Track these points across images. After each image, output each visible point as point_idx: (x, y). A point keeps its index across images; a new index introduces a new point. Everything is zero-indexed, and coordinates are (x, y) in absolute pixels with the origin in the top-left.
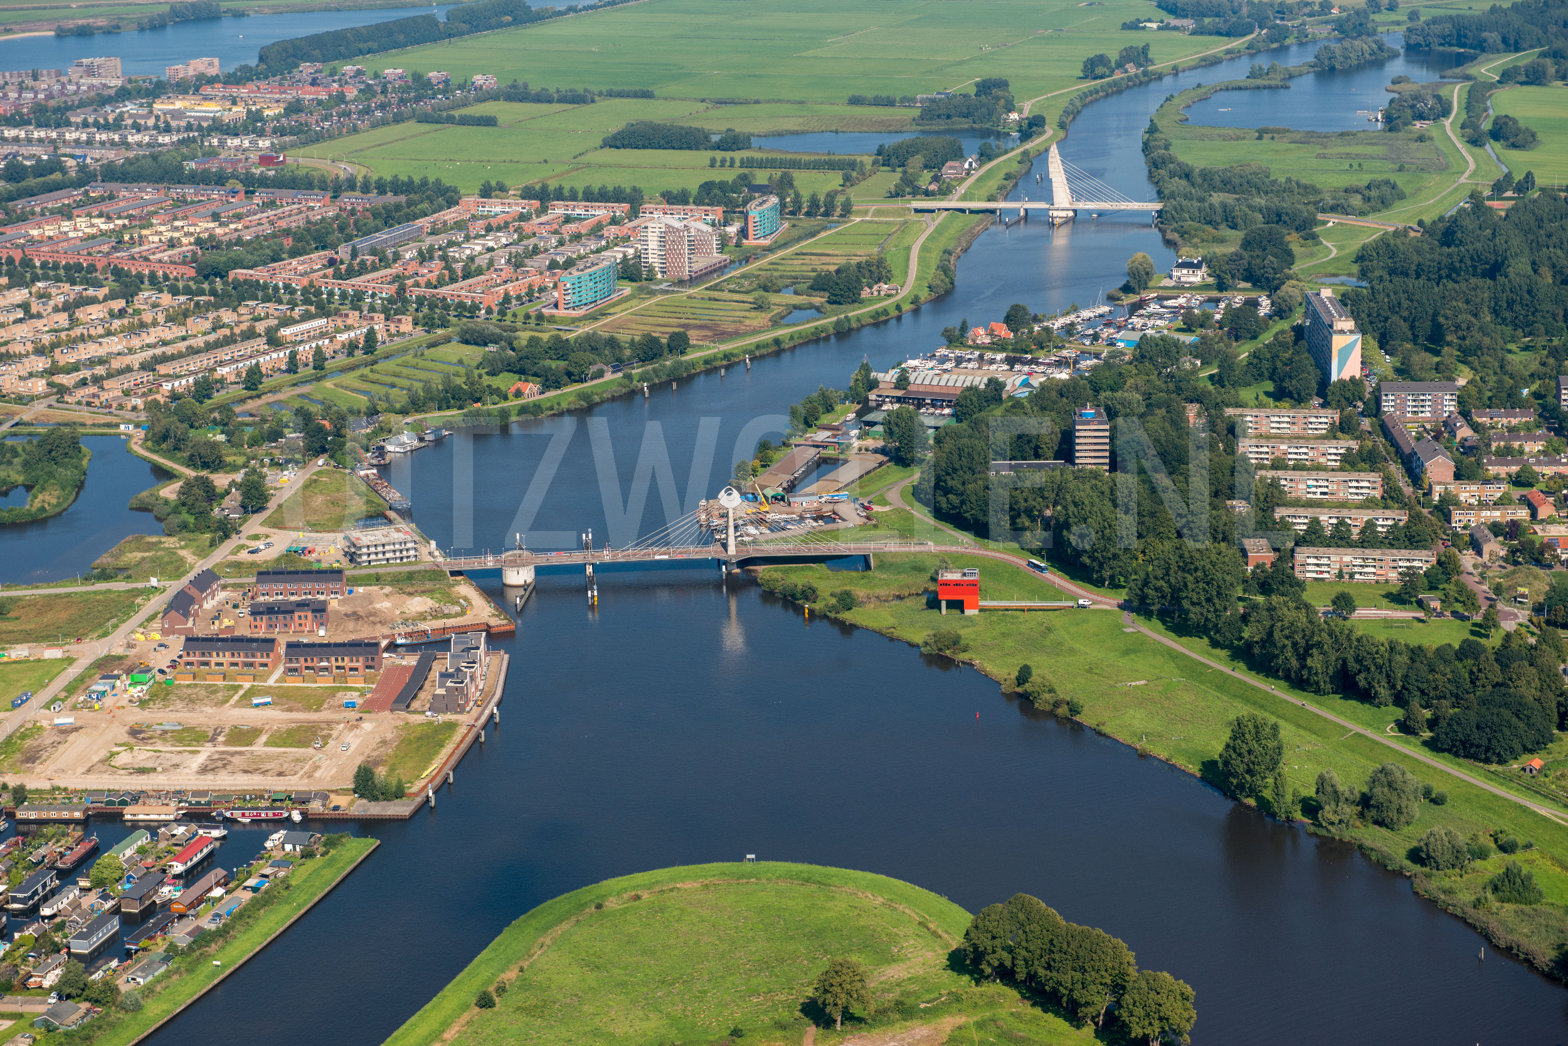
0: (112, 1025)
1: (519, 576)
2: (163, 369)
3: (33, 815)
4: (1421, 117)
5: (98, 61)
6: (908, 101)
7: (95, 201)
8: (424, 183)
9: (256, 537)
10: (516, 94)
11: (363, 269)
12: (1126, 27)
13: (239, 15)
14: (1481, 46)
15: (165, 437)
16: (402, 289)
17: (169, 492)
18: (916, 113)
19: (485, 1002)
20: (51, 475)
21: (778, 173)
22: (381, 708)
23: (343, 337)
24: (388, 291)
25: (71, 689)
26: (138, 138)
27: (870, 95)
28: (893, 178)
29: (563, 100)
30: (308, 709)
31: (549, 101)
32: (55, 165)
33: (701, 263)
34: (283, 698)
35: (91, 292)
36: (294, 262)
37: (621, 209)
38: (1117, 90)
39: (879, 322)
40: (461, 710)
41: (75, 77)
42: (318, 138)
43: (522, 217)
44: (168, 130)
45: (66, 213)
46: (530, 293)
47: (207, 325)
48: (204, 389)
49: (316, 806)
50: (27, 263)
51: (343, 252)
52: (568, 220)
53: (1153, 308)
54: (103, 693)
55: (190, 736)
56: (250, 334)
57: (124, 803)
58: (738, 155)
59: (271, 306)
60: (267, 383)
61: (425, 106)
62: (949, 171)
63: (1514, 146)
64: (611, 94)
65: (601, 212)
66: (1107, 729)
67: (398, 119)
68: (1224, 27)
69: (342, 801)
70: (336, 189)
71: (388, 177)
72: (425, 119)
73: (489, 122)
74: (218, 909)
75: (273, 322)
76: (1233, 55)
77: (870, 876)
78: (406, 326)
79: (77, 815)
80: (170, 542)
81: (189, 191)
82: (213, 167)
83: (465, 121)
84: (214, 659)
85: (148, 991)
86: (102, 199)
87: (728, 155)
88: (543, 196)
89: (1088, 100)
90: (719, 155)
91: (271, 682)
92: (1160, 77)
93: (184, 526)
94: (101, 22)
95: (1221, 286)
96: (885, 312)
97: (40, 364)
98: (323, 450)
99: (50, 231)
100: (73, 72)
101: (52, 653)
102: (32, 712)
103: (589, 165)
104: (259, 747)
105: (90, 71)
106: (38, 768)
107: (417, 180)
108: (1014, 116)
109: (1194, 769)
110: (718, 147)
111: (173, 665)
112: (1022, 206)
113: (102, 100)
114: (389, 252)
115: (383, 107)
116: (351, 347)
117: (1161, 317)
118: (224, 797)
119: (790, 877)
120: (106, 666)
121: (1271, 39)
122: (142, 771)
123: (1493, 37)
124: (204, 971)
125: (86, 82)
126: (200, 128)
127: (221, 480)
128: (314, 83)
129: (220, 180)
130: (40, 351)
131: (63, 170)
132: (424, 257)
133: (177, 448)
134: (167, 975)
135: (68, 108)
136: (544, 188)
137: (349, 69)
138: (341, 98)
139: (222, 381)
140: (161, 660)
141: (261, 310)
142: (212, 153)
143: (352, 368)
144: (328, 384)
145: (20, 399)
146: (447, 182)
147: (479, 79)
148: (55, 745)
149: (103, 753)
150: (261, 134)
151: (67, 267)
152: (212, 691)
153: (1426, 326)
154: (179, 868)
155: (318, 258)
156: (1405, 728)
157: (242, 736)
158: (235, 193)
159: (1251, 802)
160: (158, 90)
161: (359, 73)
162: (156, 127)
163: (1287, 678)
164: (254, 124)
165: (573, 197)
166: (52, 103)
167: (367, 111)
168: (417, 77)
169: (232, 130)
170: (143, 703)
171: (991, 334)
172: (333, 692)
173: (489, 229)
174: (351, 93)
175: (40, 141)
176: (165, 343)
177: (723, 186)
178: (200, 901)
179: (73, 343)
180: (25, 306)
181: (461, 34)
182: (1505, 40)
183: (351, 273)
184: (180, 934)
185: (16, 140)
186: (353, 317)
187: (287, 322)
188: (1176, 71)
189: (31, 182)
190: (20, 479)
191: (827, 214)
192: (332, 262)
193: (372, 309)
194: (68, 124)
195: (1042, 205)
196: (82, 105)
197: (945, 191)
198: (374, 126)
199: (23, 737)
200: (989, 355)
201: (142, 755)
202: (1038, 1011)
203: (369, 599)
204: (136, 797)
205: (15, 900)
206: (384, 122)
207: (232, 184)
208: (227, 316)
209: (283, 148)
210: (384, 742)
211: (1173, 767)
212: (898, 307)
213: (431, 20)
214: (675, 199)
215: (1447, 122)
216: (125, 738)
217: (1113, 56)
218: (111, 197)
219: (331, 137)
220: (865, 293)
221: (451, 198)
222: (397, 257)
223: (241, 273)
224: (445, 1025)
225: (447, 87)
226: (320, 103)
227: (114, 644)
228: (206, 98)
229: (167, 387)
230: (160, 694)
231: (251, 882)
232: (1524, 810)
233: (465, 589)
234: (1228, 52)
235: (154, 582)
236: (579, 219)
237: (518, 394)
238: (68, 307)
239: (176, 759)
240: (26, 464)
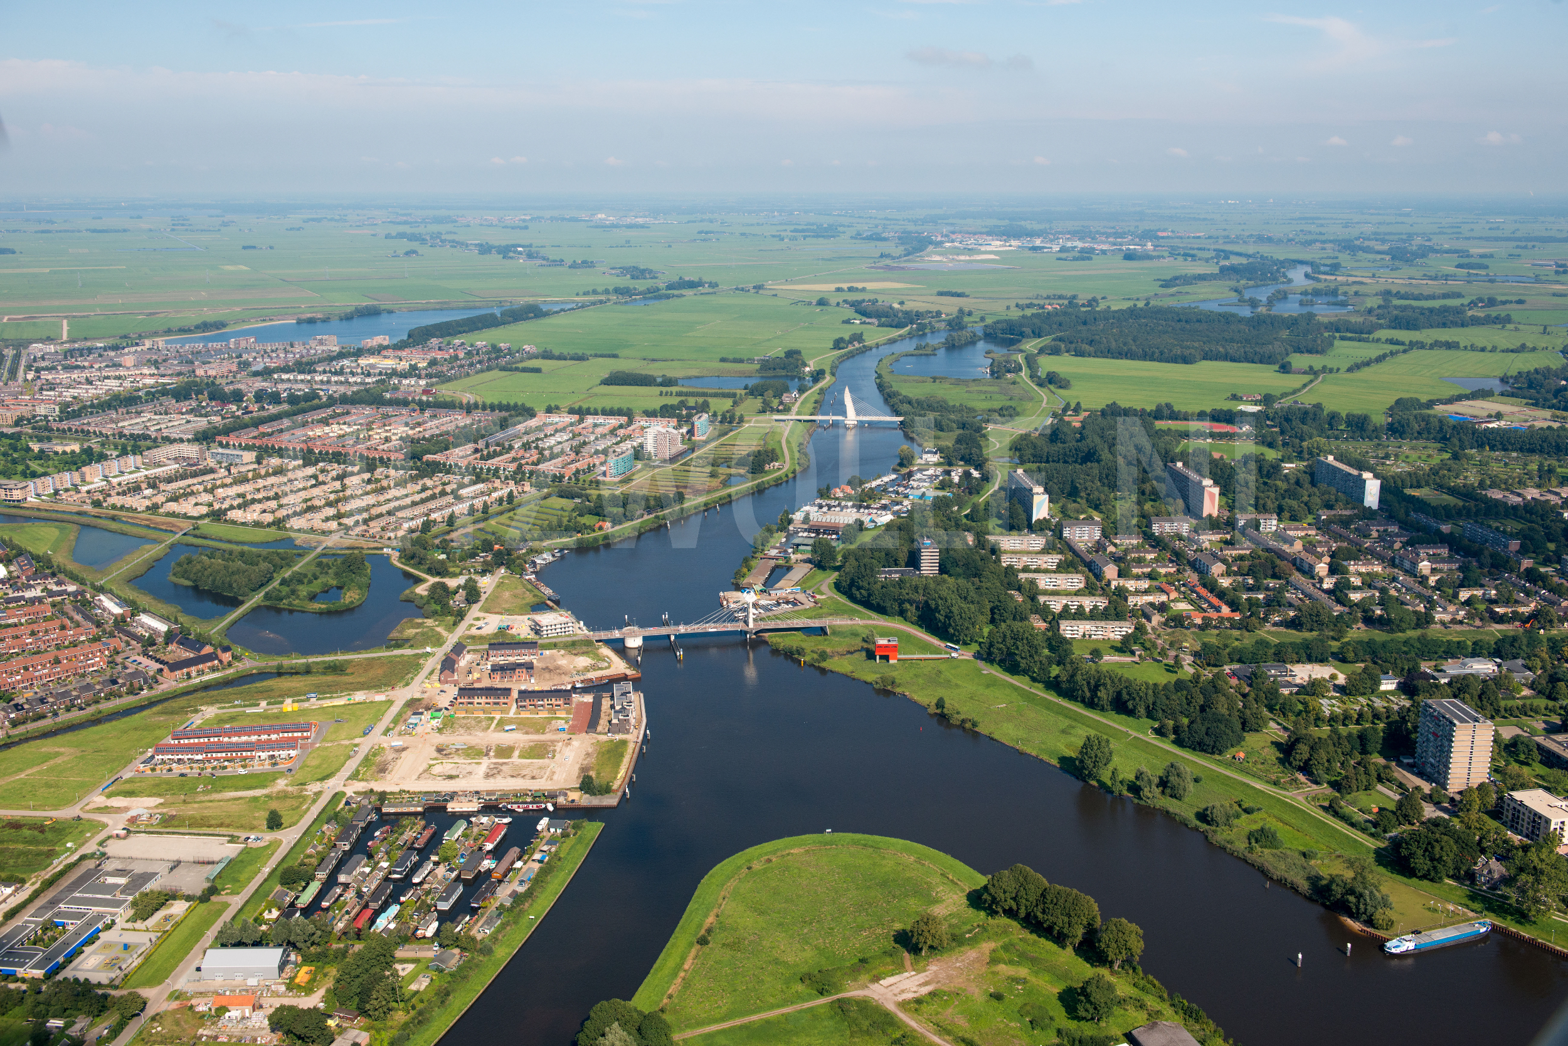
0: (477, 966)
1: (634, 642)
2: (400, 514)
3: (392, 810)
4: (1009, 371)
5: (325, 337)
6: (751, 361)
7: (339, 415)
8: (516, 405)
9: (478, 619)
10: (547, 355)
11: (496, 454)
12: (844, 322)
13: (390, 312)
14: (1022, 335)
15: (413, 557)
16: (520, 466)
17: (421, 590)
18: (758, 366)
19: (703, 941)
20: (352, 581)
21: (701, 400)
22: (580, 732)
23: (495, 495)
24: (512, 467)
25: (395, 721)
26: (354, 379)
27: (731, 357)
28: (758, 403)
29: (572, 359)
30: (537, 732)
31: (565, 359)
32: (313, 396)
33: (674, 451)
34: (523, 725)
35: (350, 469)
36: (457, 450)
37: (623, 420)
38: (851, 355)
39: (778, 483)
40: (628, 732)
41: (313, 346)
42: (449, 380)
43: (572, 424)
44: (369, 375)
45: (325, 422)
46: (589, 468)
47: (419, 487)
48: (427, 526)
49: (561, 800)
50: (310, 451)
51: (481, 444)
52: (596, 425)
53: (919, 476)
54: (416, 724)
55: (474, 753)
56: (443, 493)
57: (446, 801)
58: (674, 389)
59: (451, 477)
60: (458, 522)
61: (502, 362)
62: (786, 398)
63: (1061, 387)
64: (596, 356)
65: (613, 421)
66: (996, 736)
67: (489, 369)
68: (894, 323)
69: (574, 796)
70: (469, 409)
71: (496, 402)
72: (503, 369)
73: (537, 370)
74: (520, 877)
75: (455, 486)
76: (902, 338)
77: (901, 841)
78: (527, 488)
79: (420, 809)
80: (429, 622)
81: (390, 410)
82: (400, 395)
83: (525, 370)
84: (476, 700)
85: (494, 938)
86: (343, 414)
87: (669, 389)
88: (581, 413)
89: (842, 359)
90: (664, 389)
91: (511, 714)
92: (871, 349)
93: (435, 613)
94: (319, 316)
95: (950, 464)
96: (781, 478)
97: (331, 512)
98: (502, 564)
99: (318, 432)
100: (313, 344)
101: (380, 697)
102: (376, 738)
103: (596, 395)
104: (515, 759)
105: (321, 343)
106: (389, 777)
107: (512, 403)
108: (807, 369)
109: (1055, 762)
110: (661, 384)
111: (452, 704)
112: (831, 418)
113: (331, 359)
114: (507, 444)
115: (480, 362)
116: (500, 501)
117: (924, 481)
118: (505, 795)
119: (855, 843)
120: (414, 706)
121: (918, 329)
122: (451, 777)
123: (1028, 330)
124: (524, 921)
125: (320, 348)
126: (386, 374)
127: (452, 583)
128: (440, 349)
129: (405, 403)
130: (329, 504)
131: (319, 398)
132: (526, 446)
133: (420, 563)
134: (504, 926)
135: (314, 363)
136: (580, 408)
137: (457, 341)
138: (456, 358)
139: (435, 521)
140: (444, 701)
141: (446, 479)
142: (396, 388)
143: (501, 513)
144: (493, 522)
145: (324, 533)
146: (528, 405)
147: (527, 348)
148: (395, 760)
149: (425, 766)
150: (419, 377)
151: (333, 454)
152: (479, 721)
153: (1068, 488)
154: (489, 846)
155: (470, 447)
156: (1160, 732)
157: (504, 752)
158: (414, 411)
159: (1094, 783)
160: (359, 353)
161: (463, 344)
162: (363, 373)
163: (1083, 701)
164: (413, 371)
165: (596, 413)
166: (304, 360)
167: (471, 365)
168: (494, 347)
169: (404, 375)
170: (440, 730)
171: (842, 491)
172: (549, 720)
173: (556, 431)
174: (461, 355)
175: (302, 381)
176: (397, 499)
177: (672, 407)
178: (509, 870)
179: (346, 499)
180: (315, 477)
181: (509, 323)
182: (1033, 332)
183: (490, 457)
184: (503, 895)
185: (289, 380)
186: (497, 483)
187: (462, 486)
188: (877, 346)
189: (303, 405)
190: (335, 583)
191: (730, 422)
192: (476, 451)
193: (507, 478)
194: (315, 371)
195: (840, 418)
196: (320, 361)
197: (787, 410)
198: (477, 373)
199: (375, 755)
200: (843, 503)
201: (447, 767)
202: (1034, 937)
203: (552, 657)
204: (453, 796)
205: (395, 872)
206: (482, 371)
207: (411, 406)
208: (429, 482)
209: (432, 385)
210: (588, 754)
211: (1041, 760)
212: (787, 476)
213: (493, 315)
214: (650, 414)
215: (1023, 374)
216: (435, 754)
217: (847, 338)
218: (348, 413)
219: (456, 379)
220: (767, 467)
221: (532, 414)
222: (511, 448)
223: (429, 457)
224: (683, 959)
225: (510, 352)
226: (446, 360)
227: (413, 691)
228: (385, 357)
229: (406, 526)
230: (448, 725)
231: (537, 856)
232: (1248, 785)
233: (606, 651)
234: (900, 336)
235: (428, 649)
236: (600, 425)
237: (601, 528)
238: (341, 477)
239: (469, 768)
240: (337, 574)
